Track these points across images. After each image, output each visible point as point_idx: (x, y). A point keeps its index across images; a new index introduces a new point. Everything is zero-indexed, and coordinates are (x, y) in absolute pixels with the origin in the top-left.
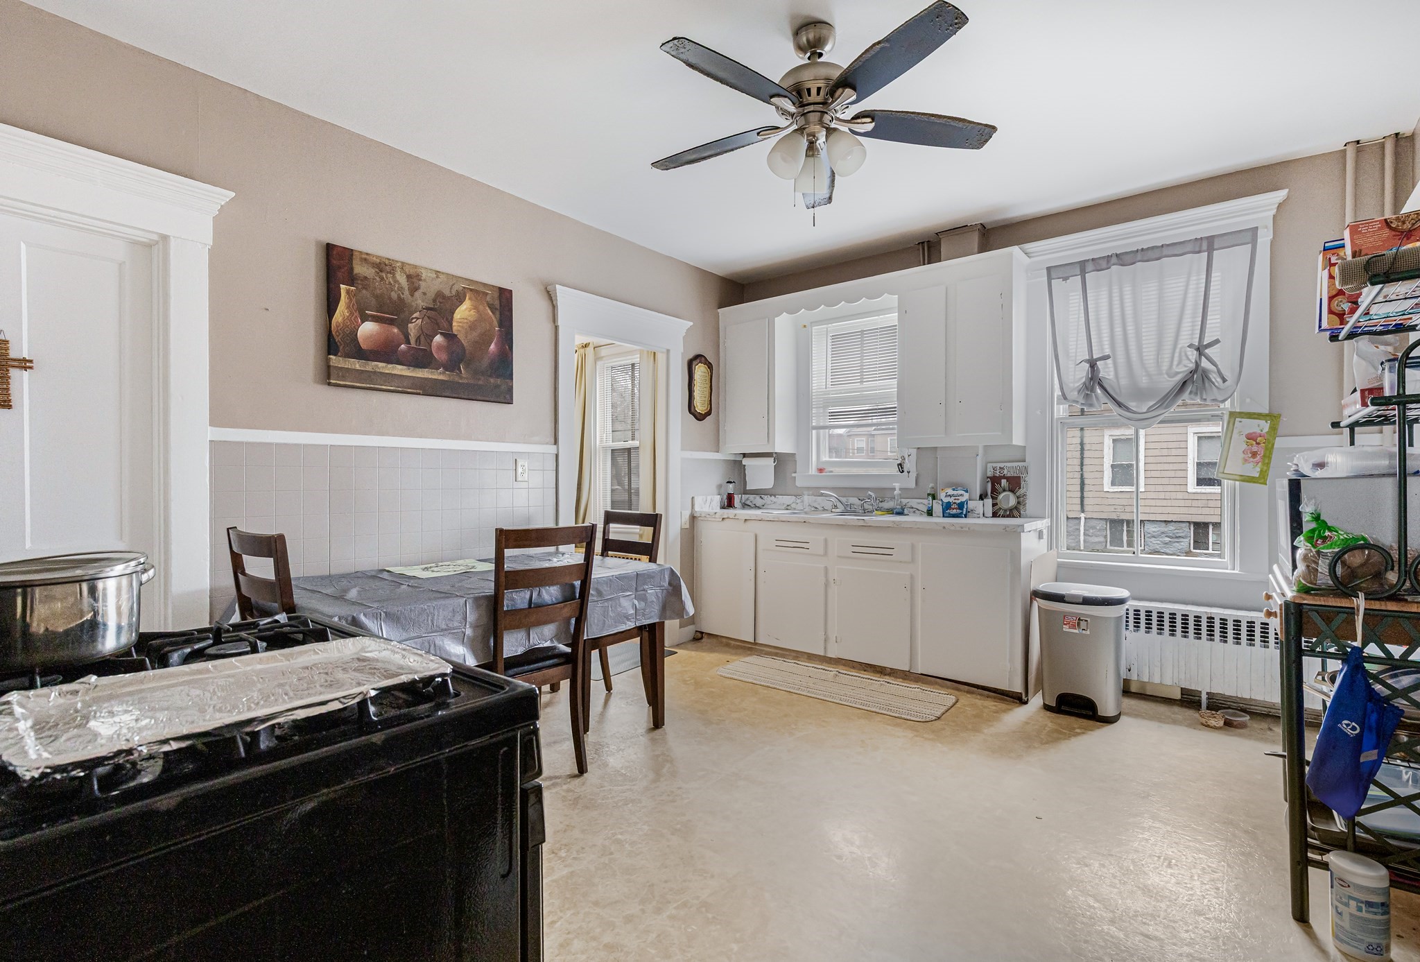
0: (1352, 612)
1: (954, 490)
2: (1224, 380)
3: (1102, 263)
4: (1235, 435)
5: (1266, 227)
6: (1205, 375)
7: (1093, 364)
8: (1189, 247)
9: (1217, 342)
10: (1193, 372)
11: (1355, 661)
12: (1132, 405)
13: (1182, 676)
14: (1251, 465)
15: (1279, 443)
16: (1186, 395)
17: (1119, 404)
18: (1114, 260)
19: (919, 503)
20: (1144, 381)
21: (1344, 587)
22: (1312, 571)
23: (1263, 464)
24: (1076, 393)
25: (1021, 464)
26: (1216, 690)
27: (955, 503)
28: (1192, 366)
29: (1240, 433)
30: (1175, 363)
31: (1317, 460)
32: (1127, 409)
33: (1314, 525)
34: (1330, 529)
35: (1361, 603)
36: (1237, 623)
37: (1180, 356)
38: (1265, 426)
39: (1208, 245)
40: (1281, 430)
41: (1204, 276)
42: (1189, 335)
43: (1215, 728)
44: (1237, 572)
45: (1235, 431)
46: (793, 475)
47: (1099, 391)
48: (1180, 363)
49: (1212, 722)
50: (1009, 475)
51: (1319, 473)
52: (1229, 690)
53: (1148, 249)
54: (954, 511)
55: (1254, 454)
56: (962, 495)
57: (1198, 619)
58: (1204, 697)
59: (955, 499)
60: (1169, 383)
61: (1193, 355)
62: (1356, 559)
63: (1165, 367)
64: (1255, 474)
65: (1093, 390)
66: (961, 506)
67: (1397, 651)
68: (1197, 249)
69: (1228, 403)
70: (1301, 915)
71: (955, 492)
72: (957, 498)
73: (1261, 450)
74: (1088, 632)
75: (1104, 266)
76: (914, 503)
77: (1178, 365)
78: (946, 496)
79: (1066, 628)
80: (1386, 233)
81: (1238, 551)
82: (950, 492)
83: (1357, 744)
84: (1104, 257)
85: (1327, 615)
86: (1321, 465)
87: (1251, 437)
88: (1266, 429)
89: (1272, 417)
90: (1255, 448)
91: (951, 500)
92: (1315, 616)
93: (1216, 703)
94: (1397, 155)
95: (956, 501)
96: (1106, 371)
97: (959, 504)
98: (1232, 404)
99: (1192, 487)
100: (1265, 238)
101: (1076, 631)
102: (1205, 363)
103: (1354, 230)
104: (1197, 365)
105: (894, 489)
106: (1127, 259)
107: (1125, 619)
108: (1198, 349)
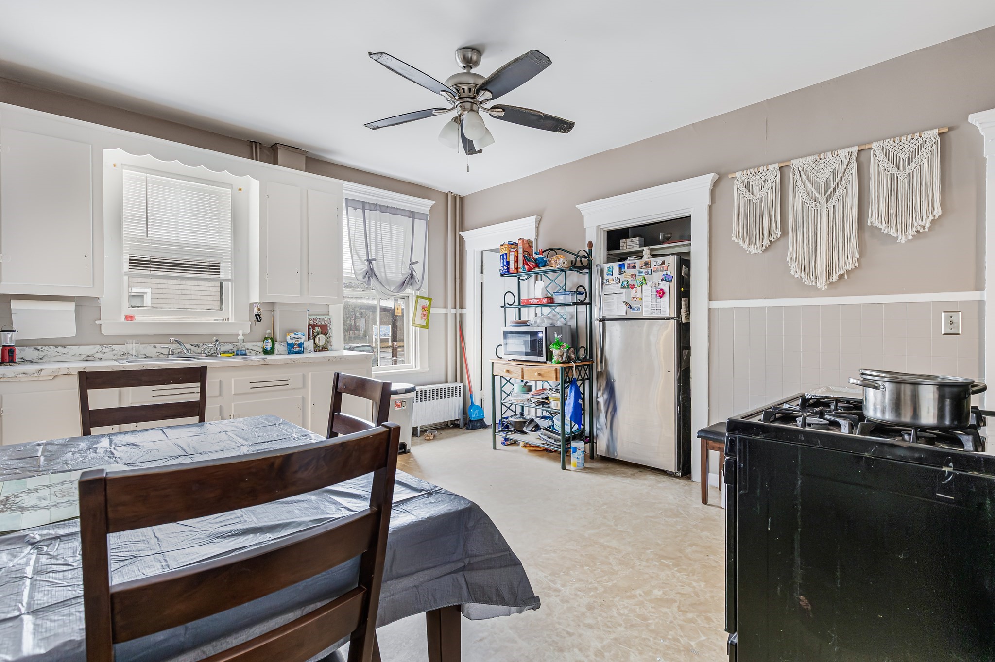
1: (295, 334)
3: (376, 207)
4: (418, 306)
5: (428, 215)
6: (413, 277)
7: (369, 262)
8: (407, 214)
9: (416, 262)
10: (410, 275)
14: (423, 320)
15: (432, 310)
16: (408, 286)
18: (378, 208)
19: (253, 345)
23: (427, 320)
25: (327, 317)
26: (423, 424)
27: (296, 344)
28: (410, 271)
29: (420, 305)
30: (403, 268)
35: (573, 364)
39: (413, 215)
40: (432, 305)
42: (407, 254)
44: (419, 369)
45: (418, 304)
46: (98, 322)
47: (373, 278)
50: (319, 324)
52: (427, 422)
53: (399, 209)
54: (297, 350)
55: (424, 315)
56: (300, 338)
58: (419, 429)
59: (296, 341)
60: (401, 278)
61: (409, 267)
64: (424, 323)
66: (300, 345)
68: (409, 216)
71: (296, 336)
72: (297, 340)
74: (405, 408)
75: (373, 209)
76: (249, 345)
77: (404, 270)
78: (291, 339)
79: (396, 408)
82: (293, 335)
84: (374, 204)
87: (423, 308)
88: (428, 304)
89: (430, 299)
90: (425, 313)
91: (294, 341)
95: (297, 342)
96: (376, 267)
97: (299, 344)
98: (420, 291)
101: (400, 408)
102: (413, 271)
105: (238, 335)
106: (383, 209)
107: (415, 399)
108: (410, 265)
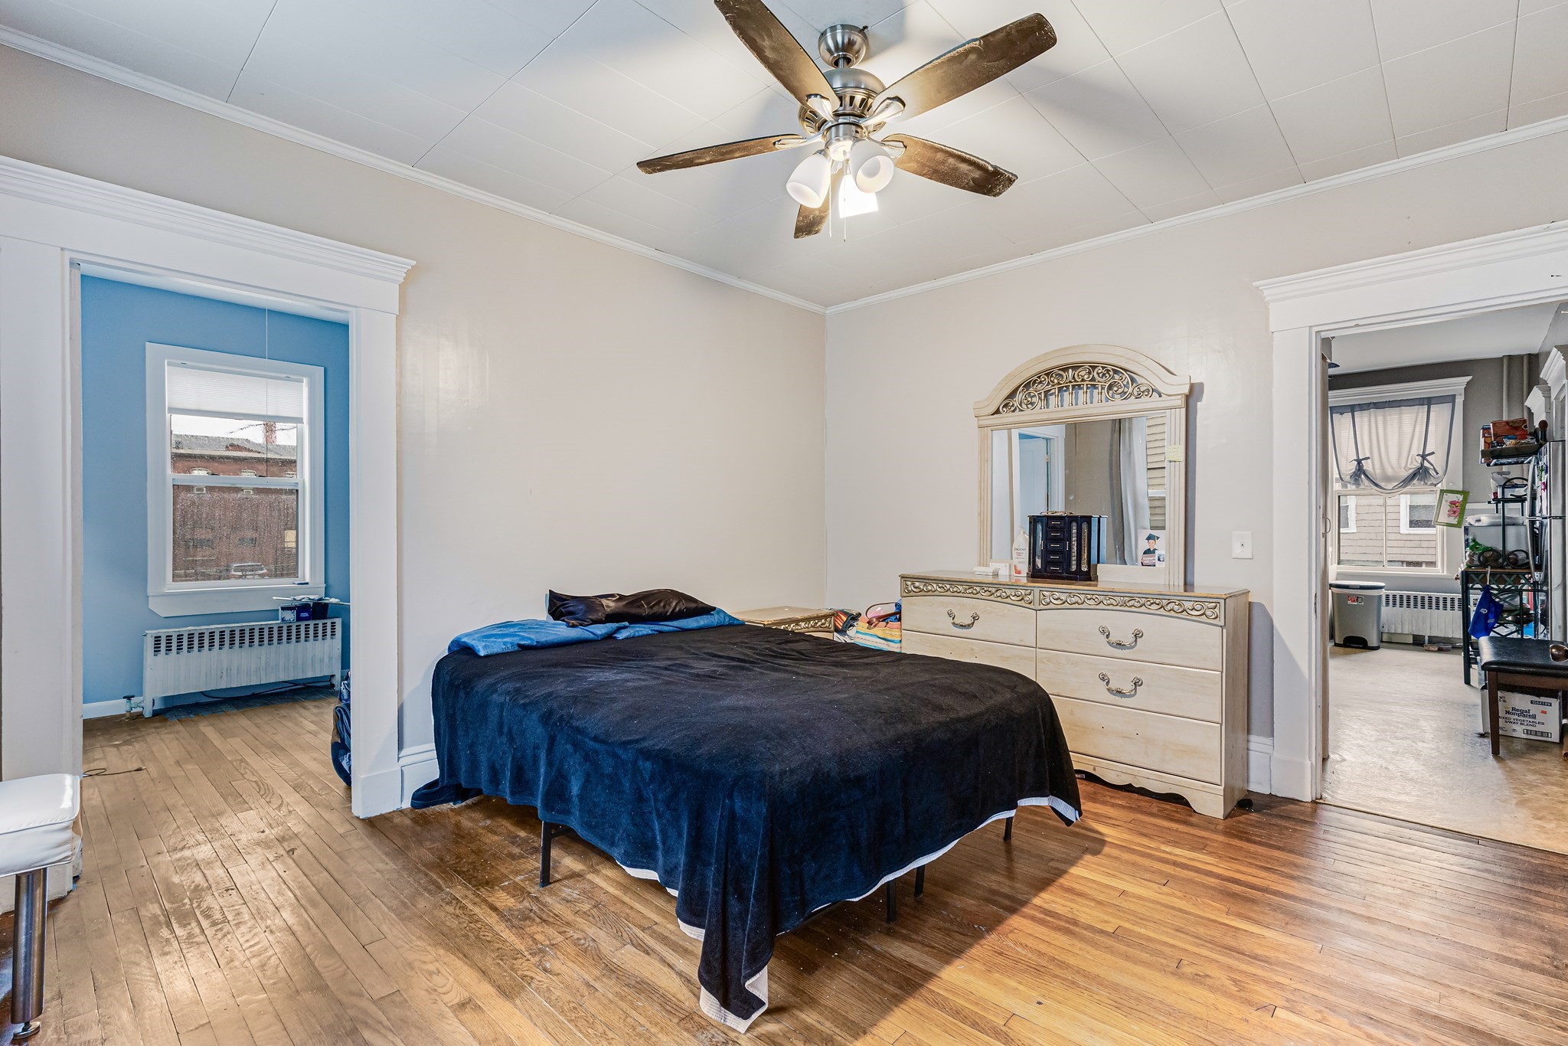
0: (1486, 573)
2: (1437, 473)
3: (1364, 406)
4: (1444, 502)
5: (1460, 395)
6: (1426, 470)
7: (1359, 462)
8: (1417, 402)
9: (1433, 453)
10: (1419, 469)
11: (1486, 590)
12: (1382, 484)
13: (1414, 629)
14: (1452, 518)
15: (1469, 506)
16: (1415, 481)
17: (1376, 485)
18: (1371, 405)
20: (1390, 472)
21: (1484, 564)
22: (1471, 560)
23: (1460, 517)
24: (1349, 477)
26: (1434, 634)
28: (1419, 465)
29: (1446, 501)
30: (1409, 462)
31: (1478, 519)
32: (1381, 488)
33: (1473, 543)
34: (1479, 544)
35: (1489, 570)
36: (1445, 599)
37: (1412, 458)
38: (1460, 498)
39: (1428, 402)
40: (1469, 500)
41: (1426, 414)
42: (1417, 449)
43: (1432, 651)
44: (1446, 574)
45: (1444, 500)
47: (1363, 476)
48: (1412, 462)
49: (1432, 649)
51: (1477, 524)
52: (1441, 634)
55: (1455, 512)
57: (1423, 598)
58: (1427, 638)
60: (1405, 474)
61: (1419, 459)
62: (1488, 554)
63: (1403, 465)
64: (1455, 522)
65: (1360, 476)
67: (1502, 586)
68: (1422, 403)
69: (1439, 485)
70: (1467, 681)
73: (1458, 510)
74: (1362, 604)
75: (1366, 408)
77: (1411, 464)
79: (1350, 602)
80: (1507, 427)
81: (1445, 563)
83: (1486, 616)
84: (1365, 403)
85: (1477, 574)
86: (1479, 521)
87: (1453, 503)
88: (1461, 499)
89: (1465, 493)
90: (1455, 509)
92: (1473, 576)
93: (1433, 640)
94: (1530, 363)
96: (1367, 466)
98: (1442, 485)
99: (1405, 528)
100: (1459, 400)
101: (1356, 603)
102: (1426, 464)
103: (1494, 424)
104: (1422, 464)
108: (1422, 456)
